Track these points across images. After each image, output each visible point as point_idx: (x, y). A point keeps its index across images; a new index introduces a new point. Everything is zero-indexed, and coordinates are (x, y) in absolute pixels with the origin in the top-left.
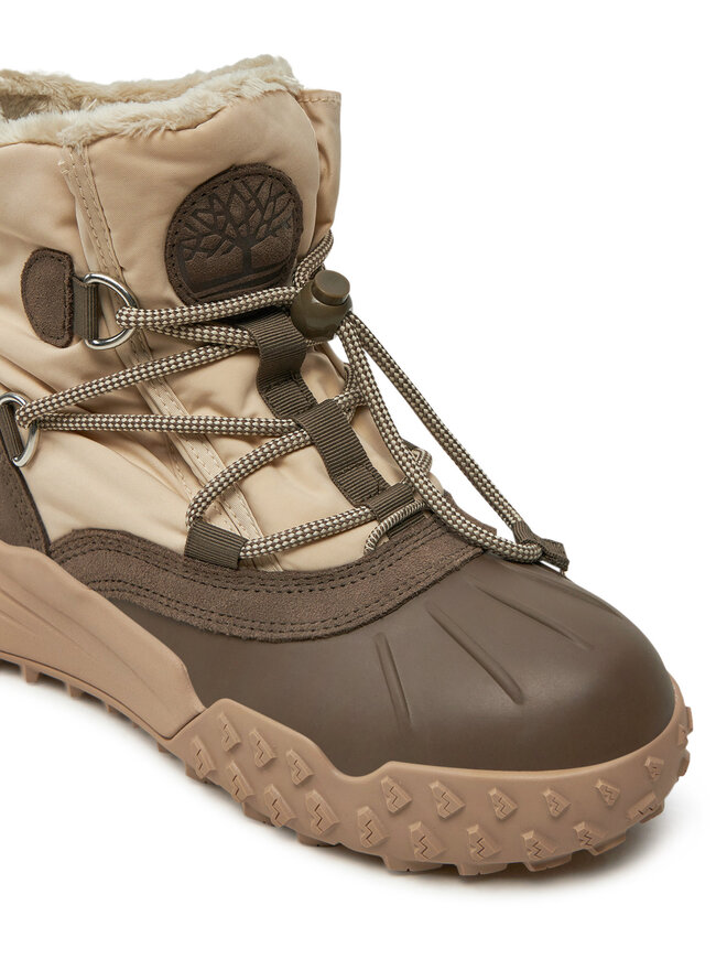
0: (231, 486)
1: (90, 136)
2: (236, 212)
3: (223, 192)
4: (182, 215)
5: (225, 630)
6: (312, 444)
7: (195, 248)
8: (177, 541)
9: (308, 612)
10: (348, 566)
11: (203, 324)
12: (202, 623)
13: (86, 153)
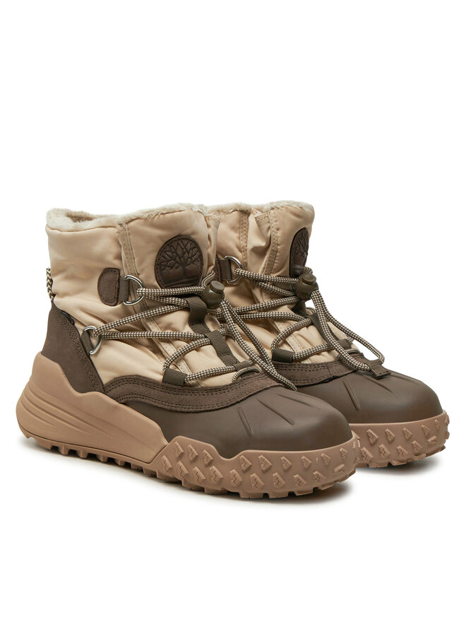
0: (181, 356)
1: (128, 219)
2: (179, 253)
3: (175, 244)
4: (161, 252)
5: (178, 409)
6: (211, 344)
7: (165, 266)
8: (159, 378)
9: (212, 401)
10: (227, 386)
11: (169, 296)
12: (168, 408)
13: (127, 226)
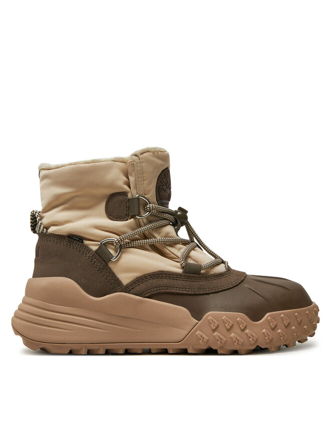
4: (160, 178)
8: (179, 270)
12: (193, 293)
13: (141, 156)
